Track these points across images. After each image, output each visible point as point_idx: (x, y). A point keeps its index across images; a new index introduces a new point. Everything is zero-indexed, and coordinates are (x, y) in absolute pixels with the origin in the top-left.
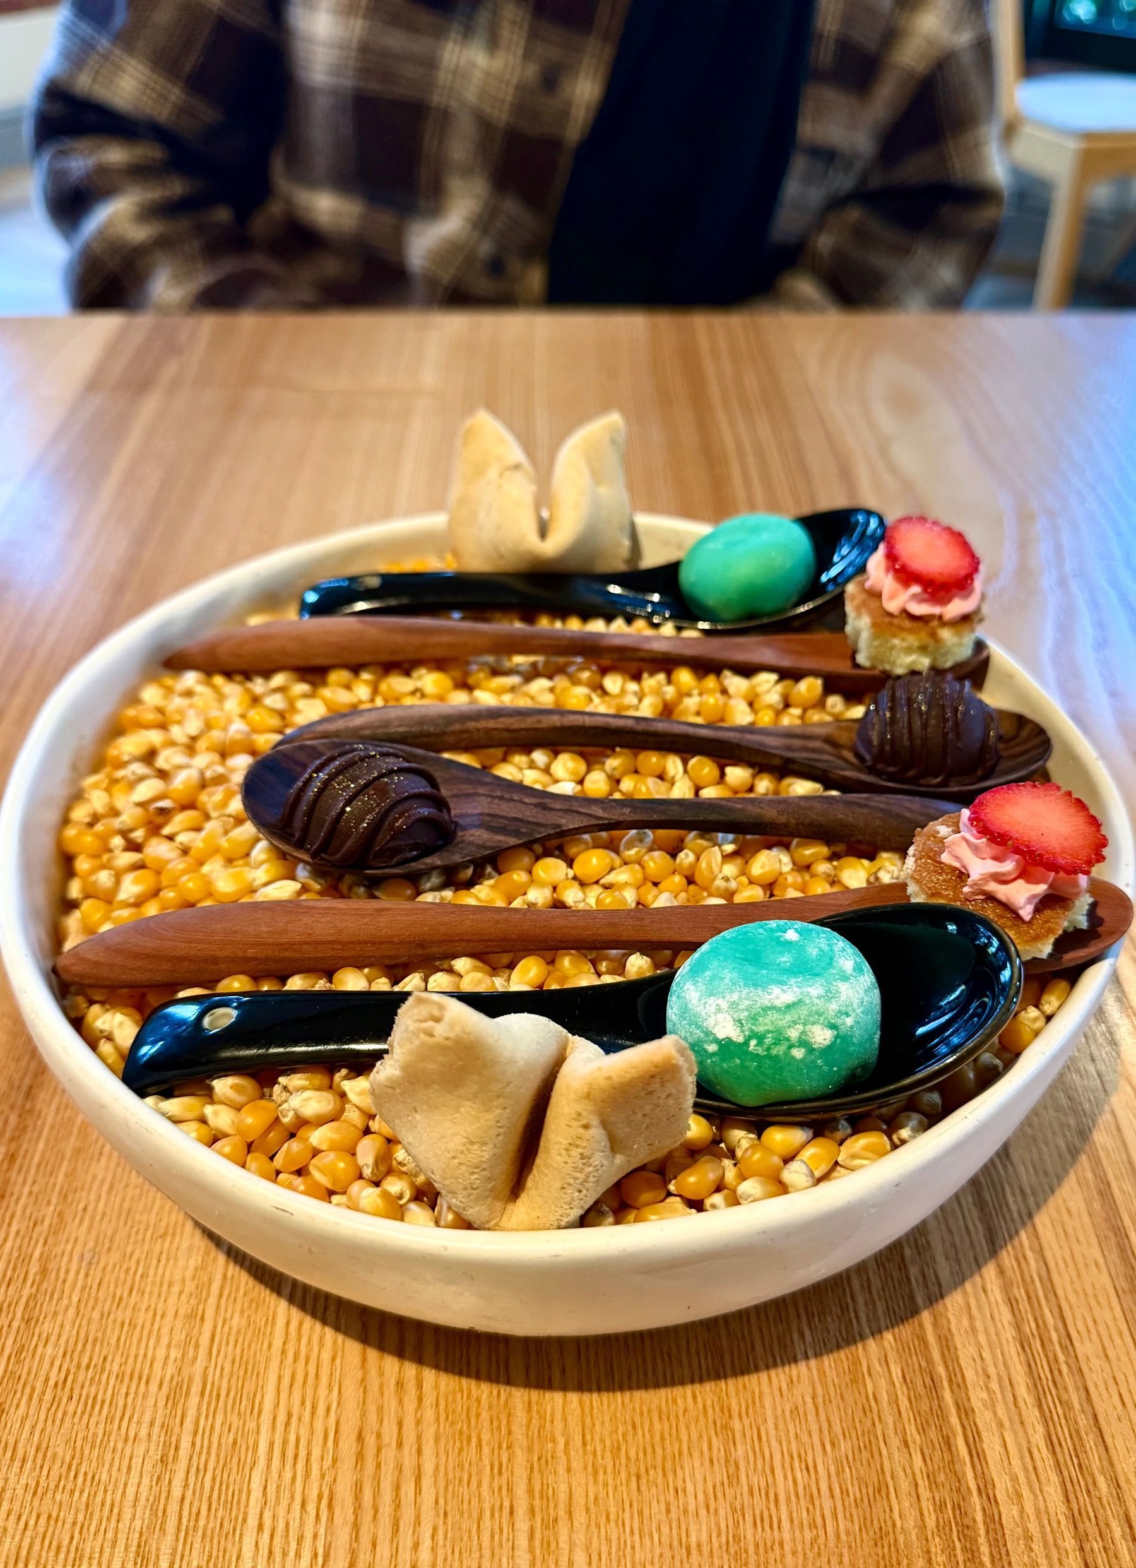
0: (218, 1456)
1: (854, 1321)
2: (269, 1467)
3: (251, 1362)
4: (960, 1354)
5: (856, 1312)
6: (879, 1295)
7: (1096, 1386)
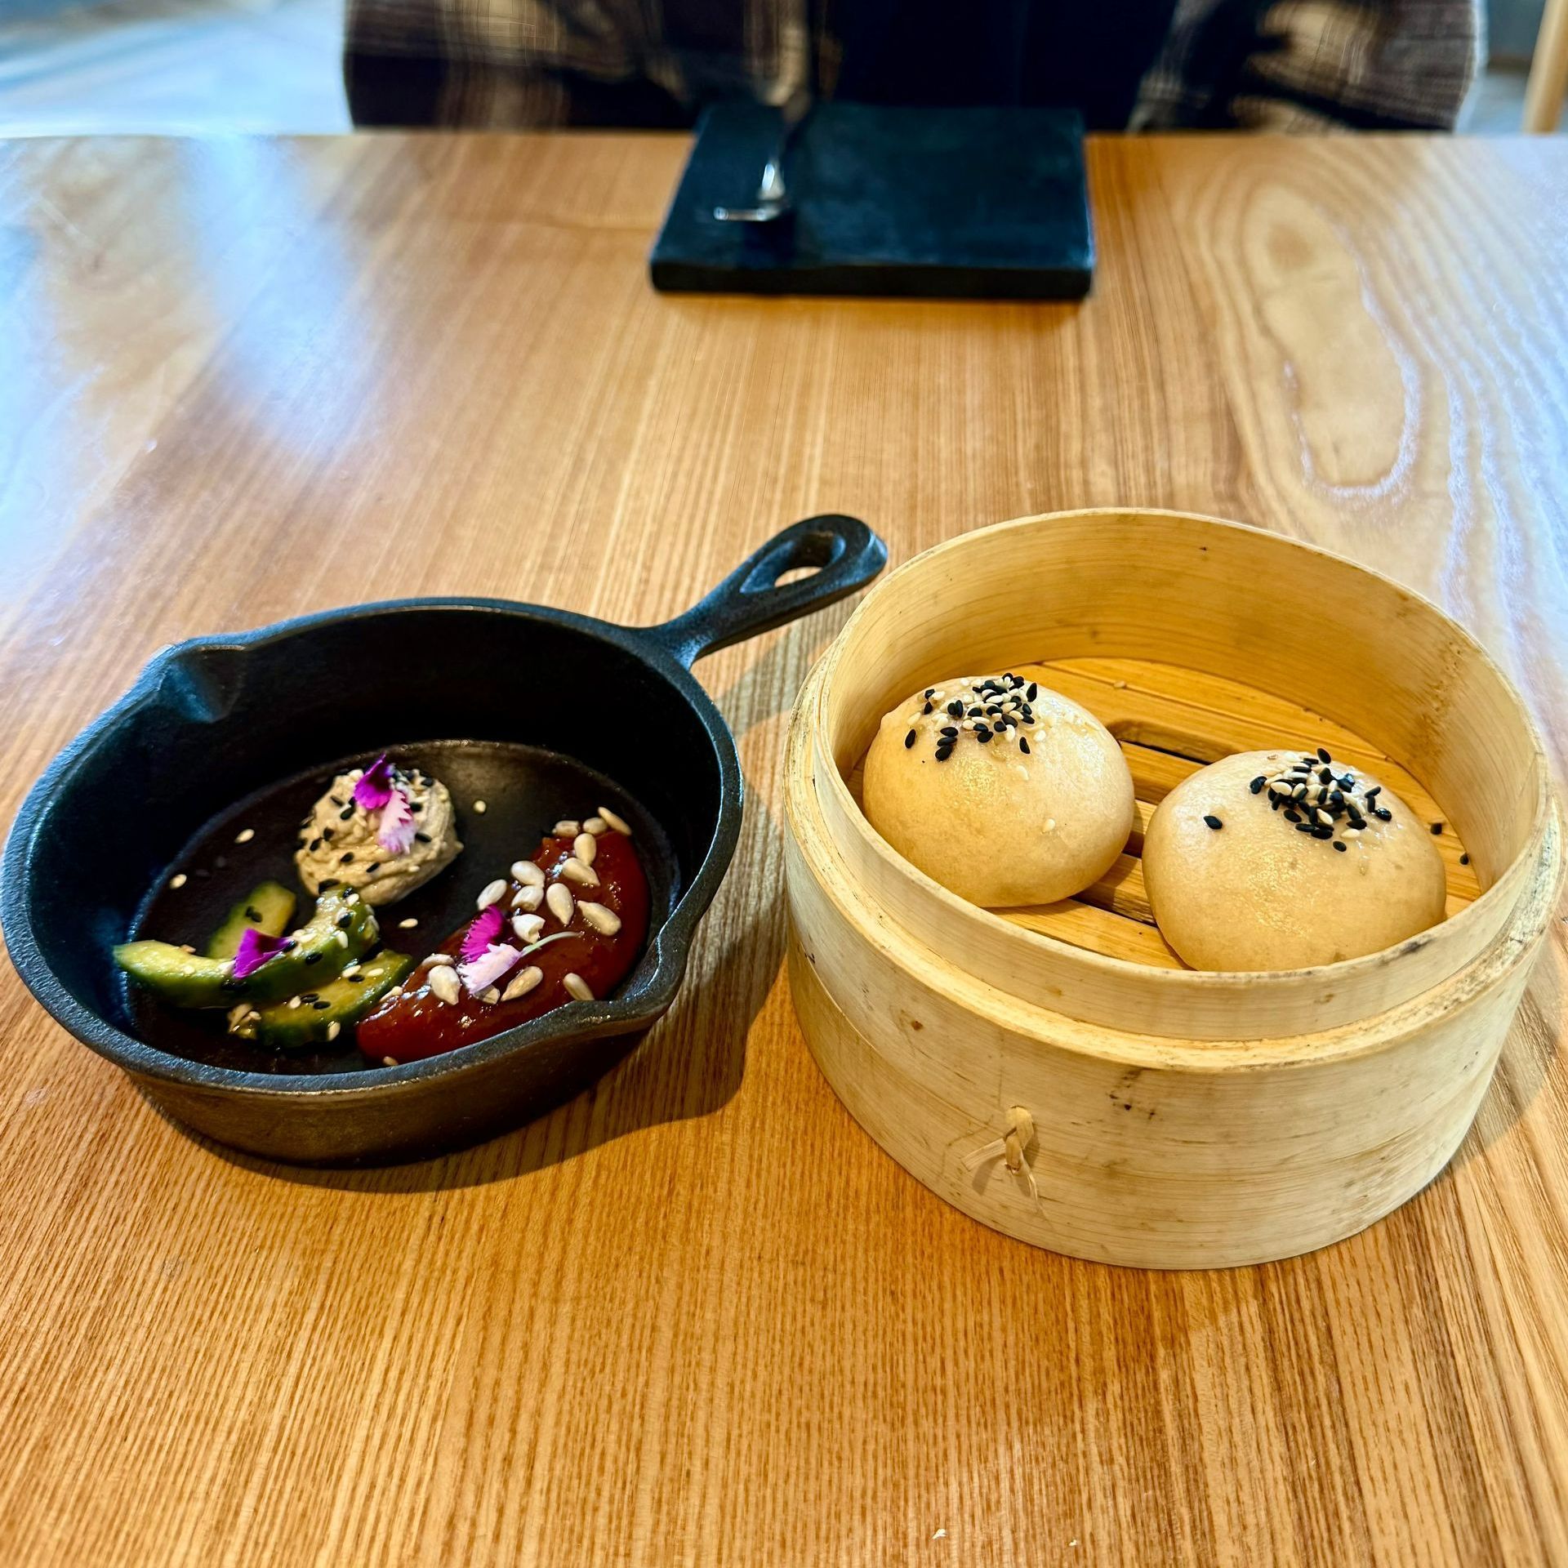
0: (282, 1529)
1: (1079, 1437)
2: (339, 1549)
3: (337, 1415)
4: (1211, 1491)
5: (1082, 1423)
6: (1115, 1406)
7: (1387, 1555)
